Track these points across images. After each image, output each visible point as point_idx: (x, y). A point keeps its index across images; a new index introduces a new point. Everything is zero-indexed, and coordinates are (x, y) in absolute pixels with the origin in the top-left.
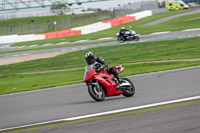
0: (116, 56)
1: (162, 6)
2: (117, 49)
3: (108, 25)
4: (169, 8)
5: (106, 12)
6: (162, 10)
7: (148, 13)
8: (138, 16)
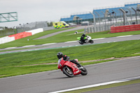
0: (19, 60)
1: (51, 25)
2: (19, 56)
3: (12, 39)
4: (55, 26)
5: (11, 30)
6: (50, 28)
7: (40, 30)
8: (34, 32)
